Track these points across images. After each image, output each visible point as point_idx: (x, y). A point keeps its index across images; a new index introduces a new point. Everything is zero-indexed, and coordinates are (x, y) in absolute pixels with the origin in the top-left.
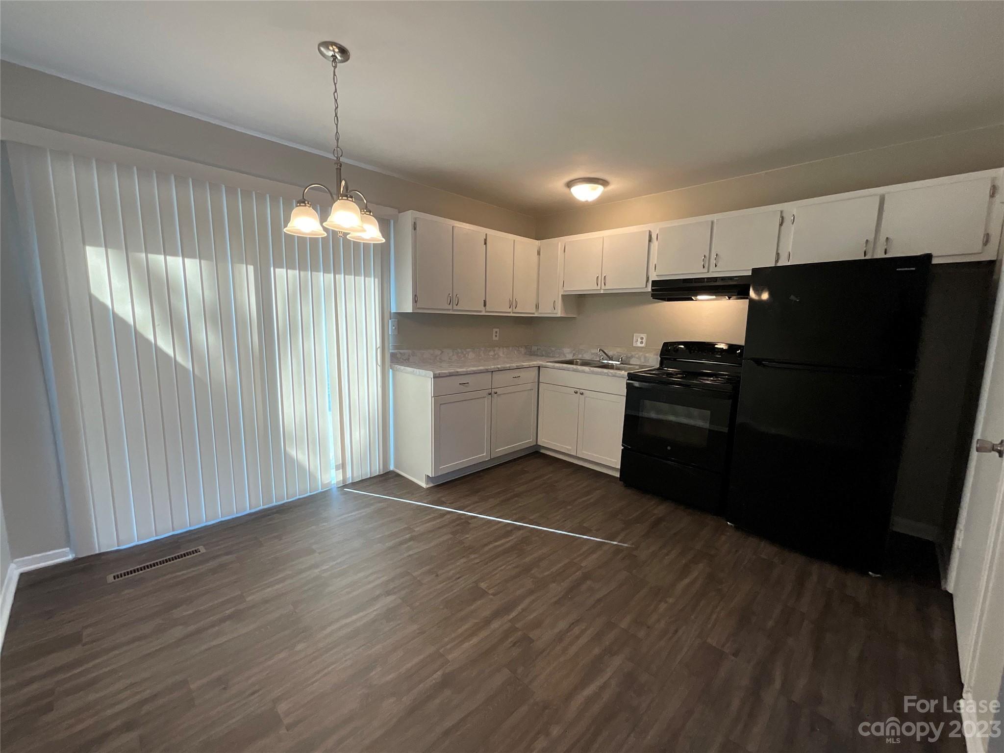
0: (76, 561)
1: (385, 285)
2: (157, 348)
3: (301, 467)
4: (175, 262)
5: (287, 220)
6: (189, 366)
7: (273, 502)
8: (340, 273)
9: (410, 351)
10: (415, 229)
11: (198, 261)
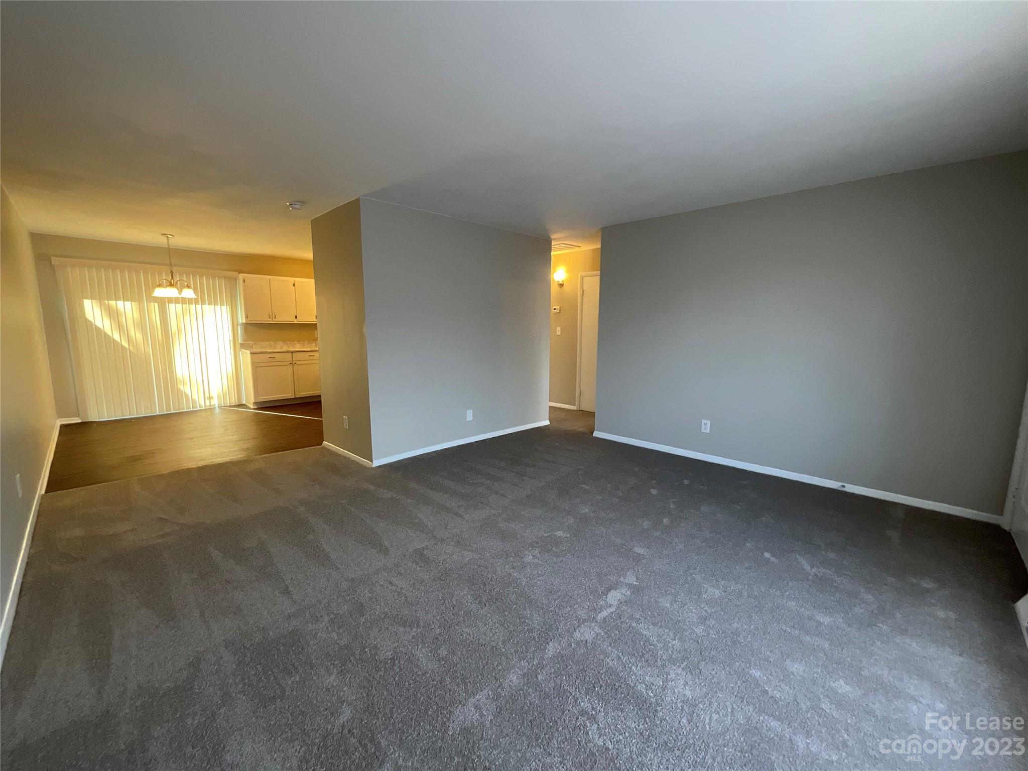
0: (82, 423)
1: (234, 310)
2: (122, 345)
3: (187, 396)
4: (120, 304)
5: (153, 291)
6: (127, 347)
7: (171, 411)
8: (217, 305)
9: (253, 342)
10: (244, 282)
11: (138, 303)
